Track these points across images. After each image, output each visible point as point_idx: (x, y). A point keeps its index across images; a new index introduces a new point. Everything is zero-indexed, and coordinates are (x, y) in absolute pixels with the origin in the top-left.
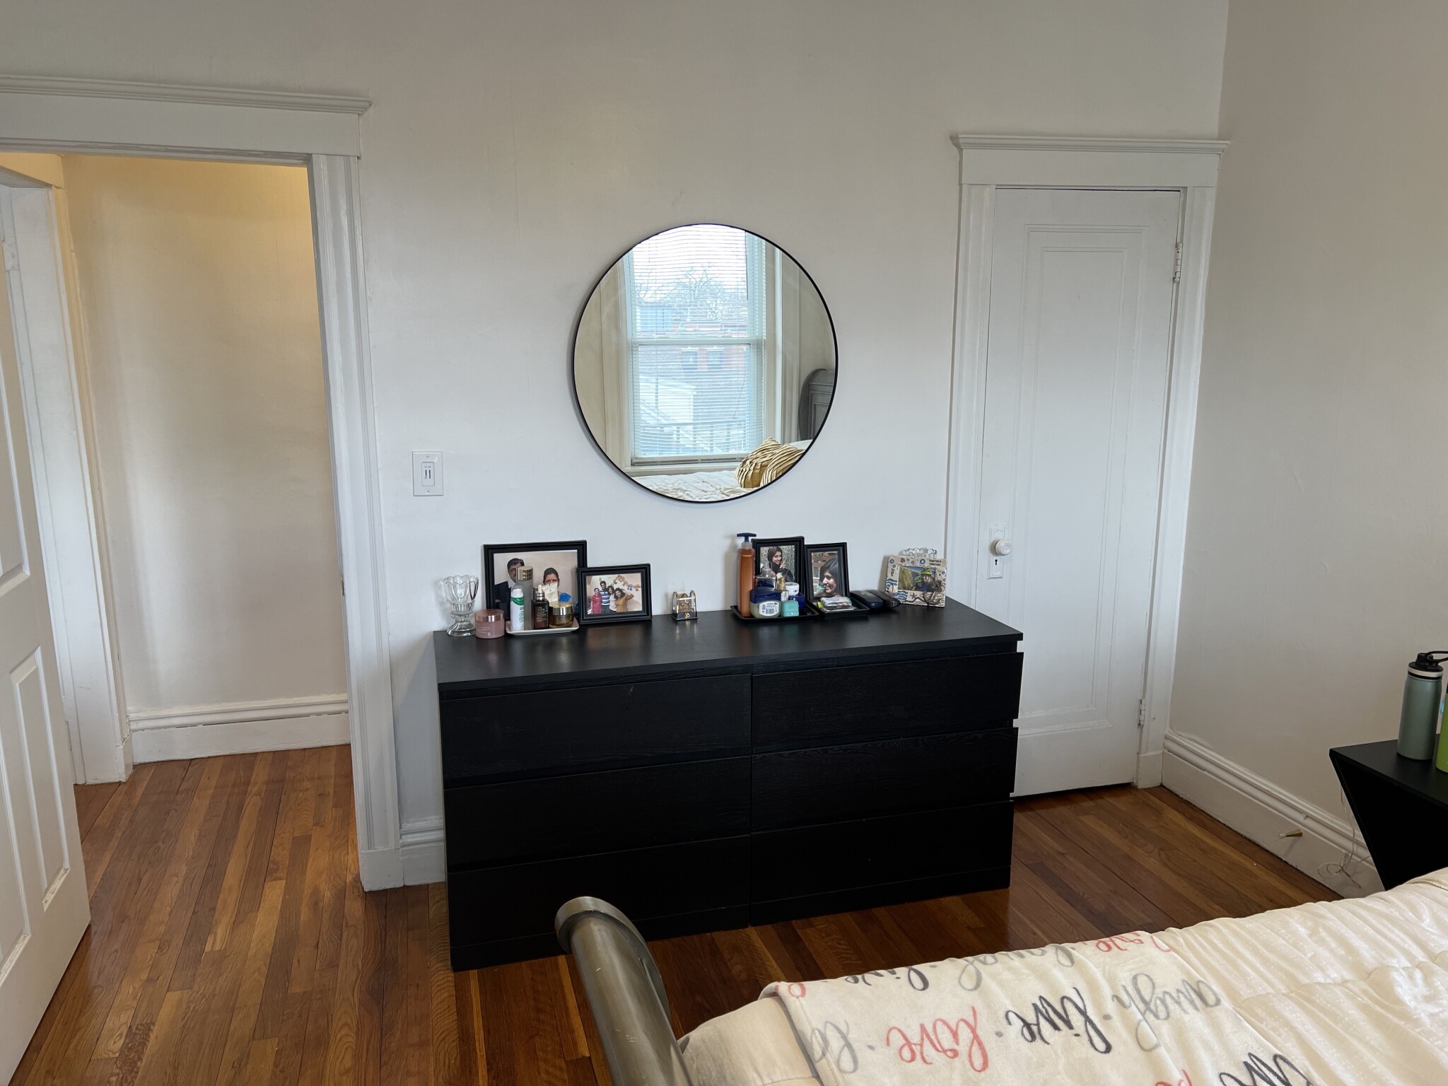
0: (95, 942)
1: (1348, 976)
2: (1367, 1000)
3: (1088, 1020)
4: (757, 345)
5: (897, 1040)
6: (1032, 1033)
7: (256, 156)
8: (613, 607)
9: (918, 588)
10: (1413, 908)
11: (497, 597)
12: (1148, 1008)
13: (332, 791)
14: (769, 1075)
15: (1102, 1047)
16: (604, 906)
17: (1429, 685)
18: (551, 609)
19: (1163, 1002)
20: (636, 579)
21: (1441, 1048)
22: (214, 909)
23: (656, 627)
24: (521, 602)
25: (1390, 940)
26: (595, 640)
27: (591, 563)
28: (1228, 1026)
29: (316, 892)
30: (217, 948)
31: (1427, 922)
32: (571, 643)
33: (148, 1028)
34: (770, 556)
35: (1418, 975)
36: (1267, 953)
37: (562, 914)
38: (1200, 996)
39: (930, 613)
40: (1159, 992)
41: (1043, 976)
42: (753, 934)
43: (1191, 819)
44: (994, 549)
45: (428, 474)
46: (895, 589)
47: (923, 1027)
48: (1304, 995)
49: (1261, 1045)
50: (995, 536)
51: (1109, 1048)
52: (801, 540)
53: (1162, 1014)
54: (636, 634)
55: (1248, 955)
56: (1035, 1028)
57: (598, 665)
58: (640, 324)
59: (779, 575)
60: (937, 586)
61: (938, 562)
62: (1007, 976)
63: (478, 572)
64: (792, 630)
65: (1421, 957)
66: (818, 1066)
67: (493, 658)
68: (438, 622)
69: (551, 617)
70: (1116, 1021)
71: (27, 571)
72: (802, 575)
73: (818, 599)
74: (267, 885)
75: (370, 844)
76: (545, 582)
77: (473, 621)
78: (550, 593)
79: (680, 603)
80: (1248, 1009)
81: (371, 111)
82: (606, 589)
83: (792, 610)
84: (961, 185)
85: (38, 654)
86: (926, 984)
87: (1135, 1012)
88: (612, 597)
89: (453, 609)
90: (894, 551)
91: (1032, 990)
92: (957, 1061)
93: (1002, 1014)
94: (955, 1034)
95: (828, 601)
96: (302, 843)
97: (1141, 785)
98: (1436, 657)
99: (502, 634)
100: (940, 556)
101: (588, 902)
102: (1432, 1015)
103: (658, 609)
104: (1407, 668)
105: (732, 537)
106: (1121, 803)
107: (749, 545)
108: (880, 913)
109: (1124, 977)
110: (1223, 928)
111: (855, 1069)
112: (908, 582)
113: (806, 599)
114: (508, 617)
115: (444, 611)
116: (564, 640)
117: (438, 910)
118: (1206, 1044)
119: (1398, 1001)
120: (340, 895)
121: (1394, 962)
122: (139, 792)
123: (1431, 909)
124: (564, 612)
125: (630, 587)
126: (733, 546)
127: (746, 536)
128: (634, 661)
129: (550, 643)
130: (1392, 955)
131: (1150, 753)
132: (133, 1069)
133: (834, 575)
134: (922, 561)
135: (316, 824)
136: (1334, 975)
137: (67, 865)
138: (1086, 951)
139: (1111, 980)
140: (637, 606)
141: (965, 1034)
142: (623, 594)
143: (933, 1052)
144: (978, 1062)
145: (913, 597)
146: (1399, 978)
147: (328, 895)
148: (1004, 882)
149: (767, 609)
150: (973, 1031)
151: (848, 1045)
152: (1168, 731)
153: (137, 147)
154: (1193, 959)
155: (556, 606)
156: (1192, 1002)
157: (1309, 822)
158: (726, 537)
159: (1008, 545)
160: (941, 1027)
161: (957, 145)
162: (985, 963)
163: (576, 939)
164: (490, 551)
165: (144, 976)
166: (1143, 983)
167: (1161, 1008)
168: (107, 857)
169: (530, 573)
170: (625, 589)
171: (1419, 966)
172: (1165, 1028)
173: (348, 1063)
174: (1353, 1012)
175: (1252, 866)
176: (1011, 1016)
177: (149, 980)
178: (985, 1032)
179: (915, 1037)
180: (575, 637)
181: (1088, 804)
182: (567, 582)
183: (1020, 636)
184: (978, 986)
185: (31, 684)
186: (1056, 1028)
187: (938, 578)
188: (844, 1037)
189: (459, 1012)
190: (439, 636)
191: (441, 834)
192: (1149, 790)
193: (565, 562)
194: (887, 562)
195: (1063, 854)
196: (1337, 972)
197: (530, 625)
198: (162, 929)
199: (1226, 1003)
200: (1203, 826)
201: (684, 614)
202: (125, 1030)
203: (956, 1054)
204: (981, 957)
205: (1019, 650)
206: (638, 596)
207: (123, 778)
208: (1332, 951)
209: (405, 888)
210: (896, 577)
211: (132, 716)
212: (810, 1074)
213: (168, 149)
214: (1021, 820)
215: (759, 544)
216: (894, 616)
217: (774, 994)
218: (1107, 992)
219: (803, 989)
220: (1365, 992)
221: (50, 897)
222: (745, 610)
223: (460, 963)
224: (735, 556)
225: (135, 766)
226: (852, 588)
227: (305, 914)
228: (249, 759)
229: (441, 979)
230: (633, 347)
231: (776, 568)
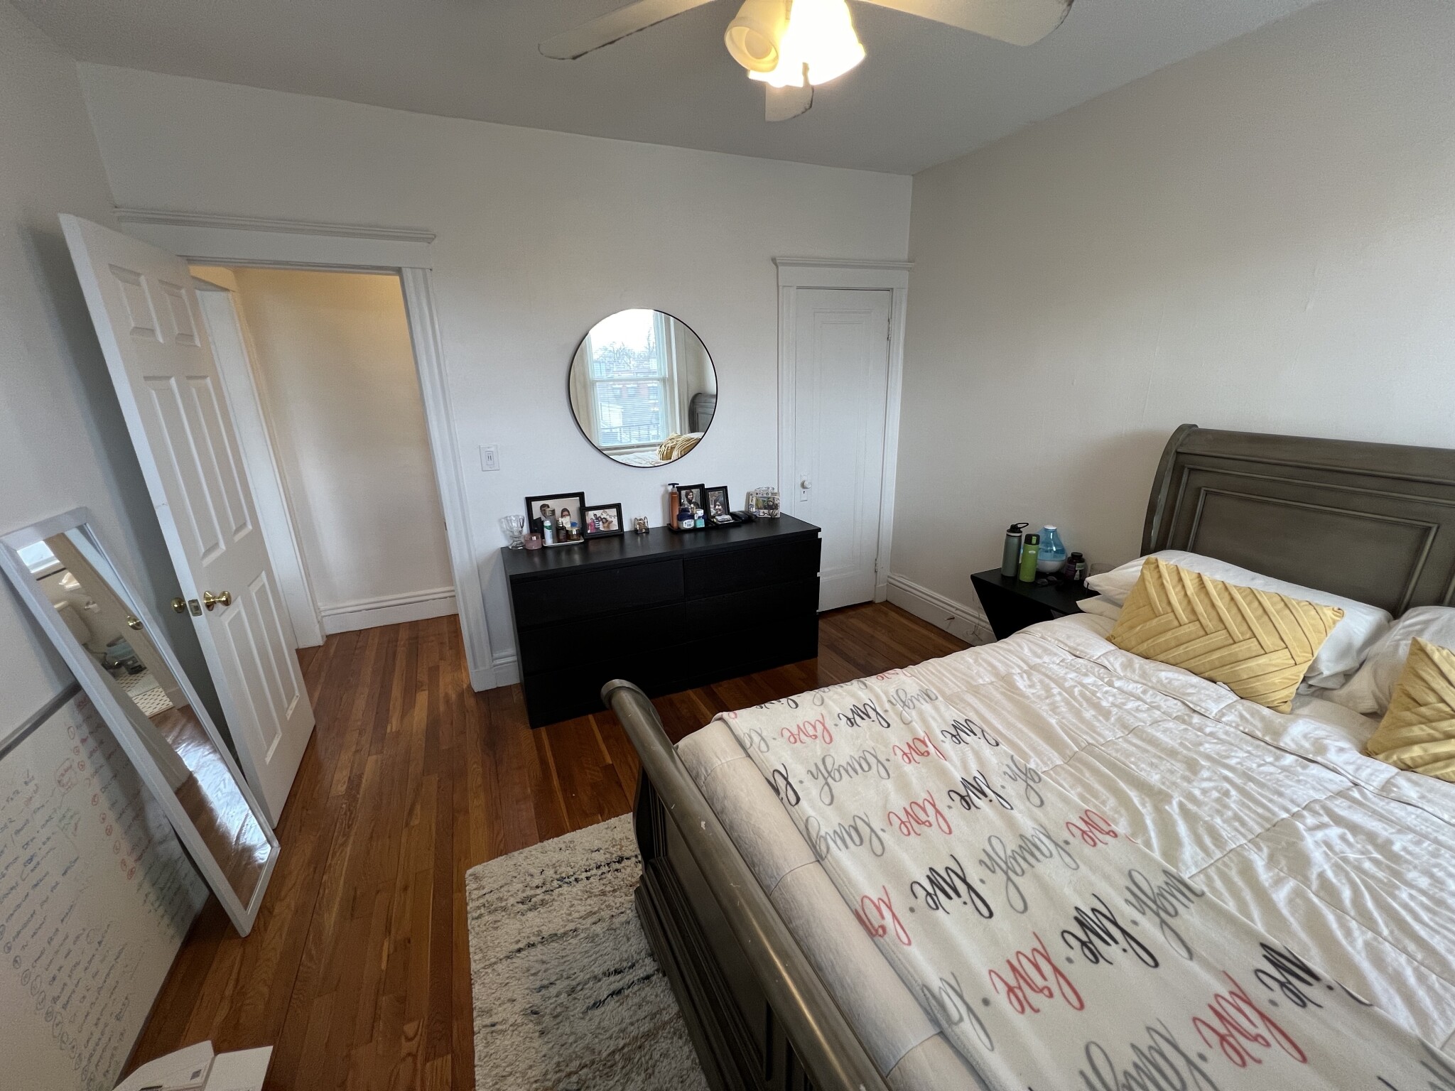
0: (320, 734)
1: (993, 679)
2: (1004, 690)
3: (877, 713)
4: (664, 380)
5: (787, 734)
6: (852, 722)
7: (368, 269)
8: (602, 528)
9: (765, 508)
10: (1019, 645)
11: (536, 527)
12: (905, 705)
13: (447, 640)
14: (724, 758)
15: (886, 725)
16: (625, 683)
17: (1016, 540)
18: (567, 531)
19: (911, 701)
20: (613, 512)
21: (1040, 708)
22: (388, 710)
23: (627, 538)
24: (550, 528)
25: (1011, 661)
26: (592, 547)
27: (587, 505)
28: (943, 709)
29: (446, 695)
30: (394, 730)
31: (1026, 651)
32: (580, 548)
33: (360, 777)
34: (687, 495)
35: (1025, 676)
36: (955, 673)
37: (604, 690)
38: (929, 697)
39: (772, 521)
40: (909, 697)
41: (853, 695)
42: (691, 693)
43: (902, 616)
44: (803, 486)
45: (490, 458)
46: (754, 510)
47: (798, 726)
48: (975, 690)
49: (959, 716)
50: (804, 478)
51: (889, 726)
52: (702, 486)
53: (912, 706)
54: (616, 542)
55: (948, 675)
56: (853, 720)
57: (596, 560)
58: (596, 372)
59: (692, 505)
60: (775, 507)
61: (775, 494)
62: (836, 697)
63: (523, 512)
64: (701, 535)
65: (1025, 667)
66: (749, 751)
67: (537, 560)
68: (504, 543)
69: (568, 536)
70: (891, 712)
71: (250, 527)
72: (704, 504)
73: (714, 517)
74: (417, 695)
75: (476, 666)
76: (562, 516)
77: (523, 541)
78: (566, 522)
79: (639, 524)
80: (950, 700)
81: (436, 241)
82: (597, 519)
83: (701, 524)
84: (778, 286)
85: (263, 574)
86: (797, 705)
87: (899, 707)
88: (601, 523)
89: (511, 534)
90: (752, 490)
91: (849, 703)
92: (818, 741)
93: (836, 716)
94: (814, 728)
95: (719, 518)
96: (434, 671)
97: (877, 601)
98: (1019, 526)
99: (540, 547)
100: (776, 491)
101: (617, 682)
102: (1033, 694)
103: (627, 528)
104: (1005, 533)
105: (665, 486)
106: (868, 611)
107: (675, 490)
108: (755, 676)
109: (892, 691)
110: (934, 663)
111: (768, 750)
112: (760, 505)
113: (707, 517)
114: (543, 537)
115: (506, 535)
116: (576, 548)
117: (518, 698)
118: (934, 718)
119: (1018, 688)
120: (461, 695)
121: (1014, 671)
122: (332, 650)
123: (1027, 645)
124: (574, 532)
125: (611, 517)
126: (666, 491)
127: (673, 485)
128: (616, 556)
129: (569, 549)
130: (1013, 668)
131: (882, 585)
132: (355, 799)
133: (721, 505)
134: (767, 494)
135: (441, 659)
136: (987, 680)
137: (297, 693)
138: (872, 681)
139: (886, 693)
140: (615, 527)
141: (819, 727)
142: (607, 521)
143: (806, 738)
144: (828, 739)
145: (763, 513)
146: (1017, 678)
147: (454, 697)
148: (815, 654)
149: (688, 524)
150: (823, 725)
151: (763, 739)
152: (889, 574)
153: (287, 263)
154: (923, 679)
155: (570, 529)
156: (925, 699)
157: (958, 612)
158: (662, 486)
159: (810, 483)
160: (807, 724)
161: (776, 264)
162: (824, 692)
163: (614, 701)
164: (529, 501)
165: (353, 749)
166: (901, 694)
167: (911, 704)
168: (319, 688)
169: (553, 511)
170: (608, 517)
171: (1025, 672)
172: (914, 713)
173: (479, 781)
174: (998, 696)
175: (932, 636)
176: (841, 716)
177: (357, 751)
178: (829, 724)
179: (795, 731)
180: (582, 545)
181: (852, 613)
182: (575, 516)
183: (819, 530)
184: (822, 703)
185: (262, 591)
186: (863, 719)
187: (776, 502)
188: (760, 735)
189: (538, 750)
190: (504, 550)
191: (515, 658)
192: (881, 603)
193: (573, 504)
194: (749, 495)
195: (842, 638)
196: (988, 678)
197: (556, 540)
198: (359, 723)
199: (940, 698)
200: (907, 618)
201: (641, 530)
202: (347, 779)
203: (816, 737)
204: (822, 689)
205: (819, 537)
206: (615, 521)
207: (321, 643)
208: (985, 668)
209: (498, 688)
210: (754, 503)
211: (322, 608)
212: (744, 755)
213: (308, 264)
214: (822, 624)
215: (680, 489)
216: (754, 524)
217: (721, 719)
218: (885, 699)
219: (736, 714)
220: (1002, 686)
221: (290, 712)
222: (675, 525)
223: (534, 724)
224: (667, 496)
225: (327, 636)
226: (731, 510)
227: (442, 708)
228: (396, 627)
229: (525, 734)
230: (593, 383)
231: (690, 502)
